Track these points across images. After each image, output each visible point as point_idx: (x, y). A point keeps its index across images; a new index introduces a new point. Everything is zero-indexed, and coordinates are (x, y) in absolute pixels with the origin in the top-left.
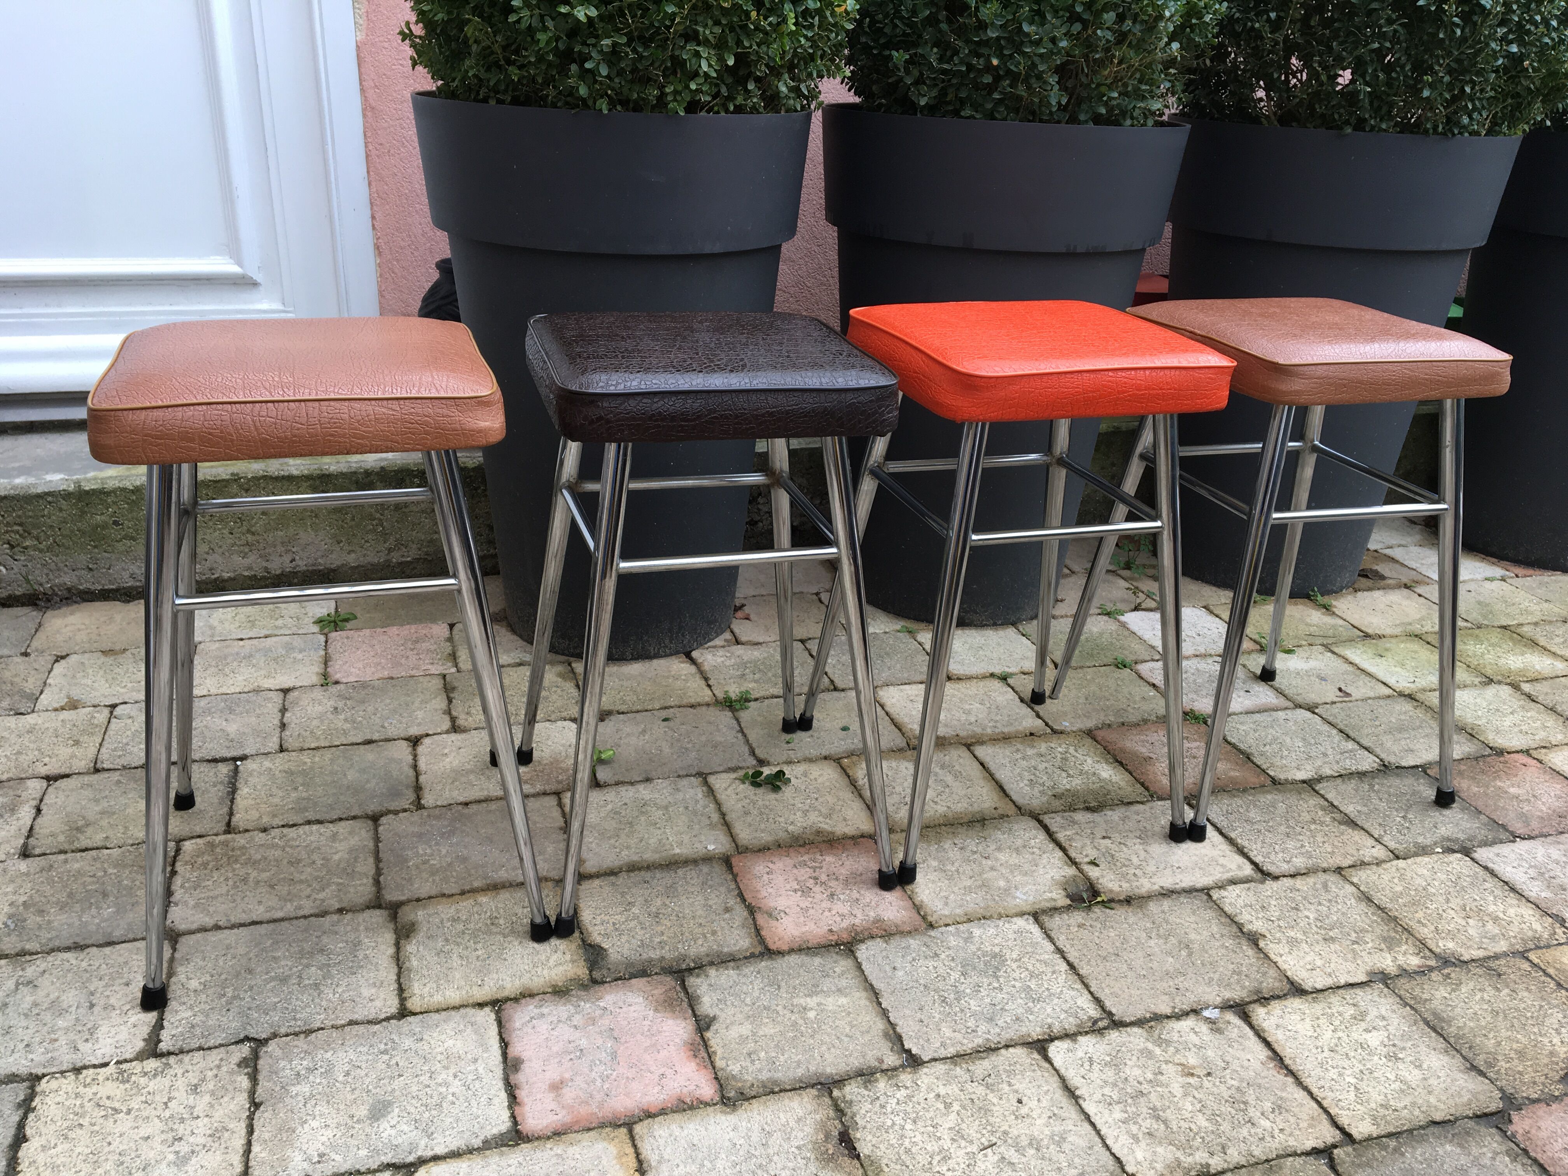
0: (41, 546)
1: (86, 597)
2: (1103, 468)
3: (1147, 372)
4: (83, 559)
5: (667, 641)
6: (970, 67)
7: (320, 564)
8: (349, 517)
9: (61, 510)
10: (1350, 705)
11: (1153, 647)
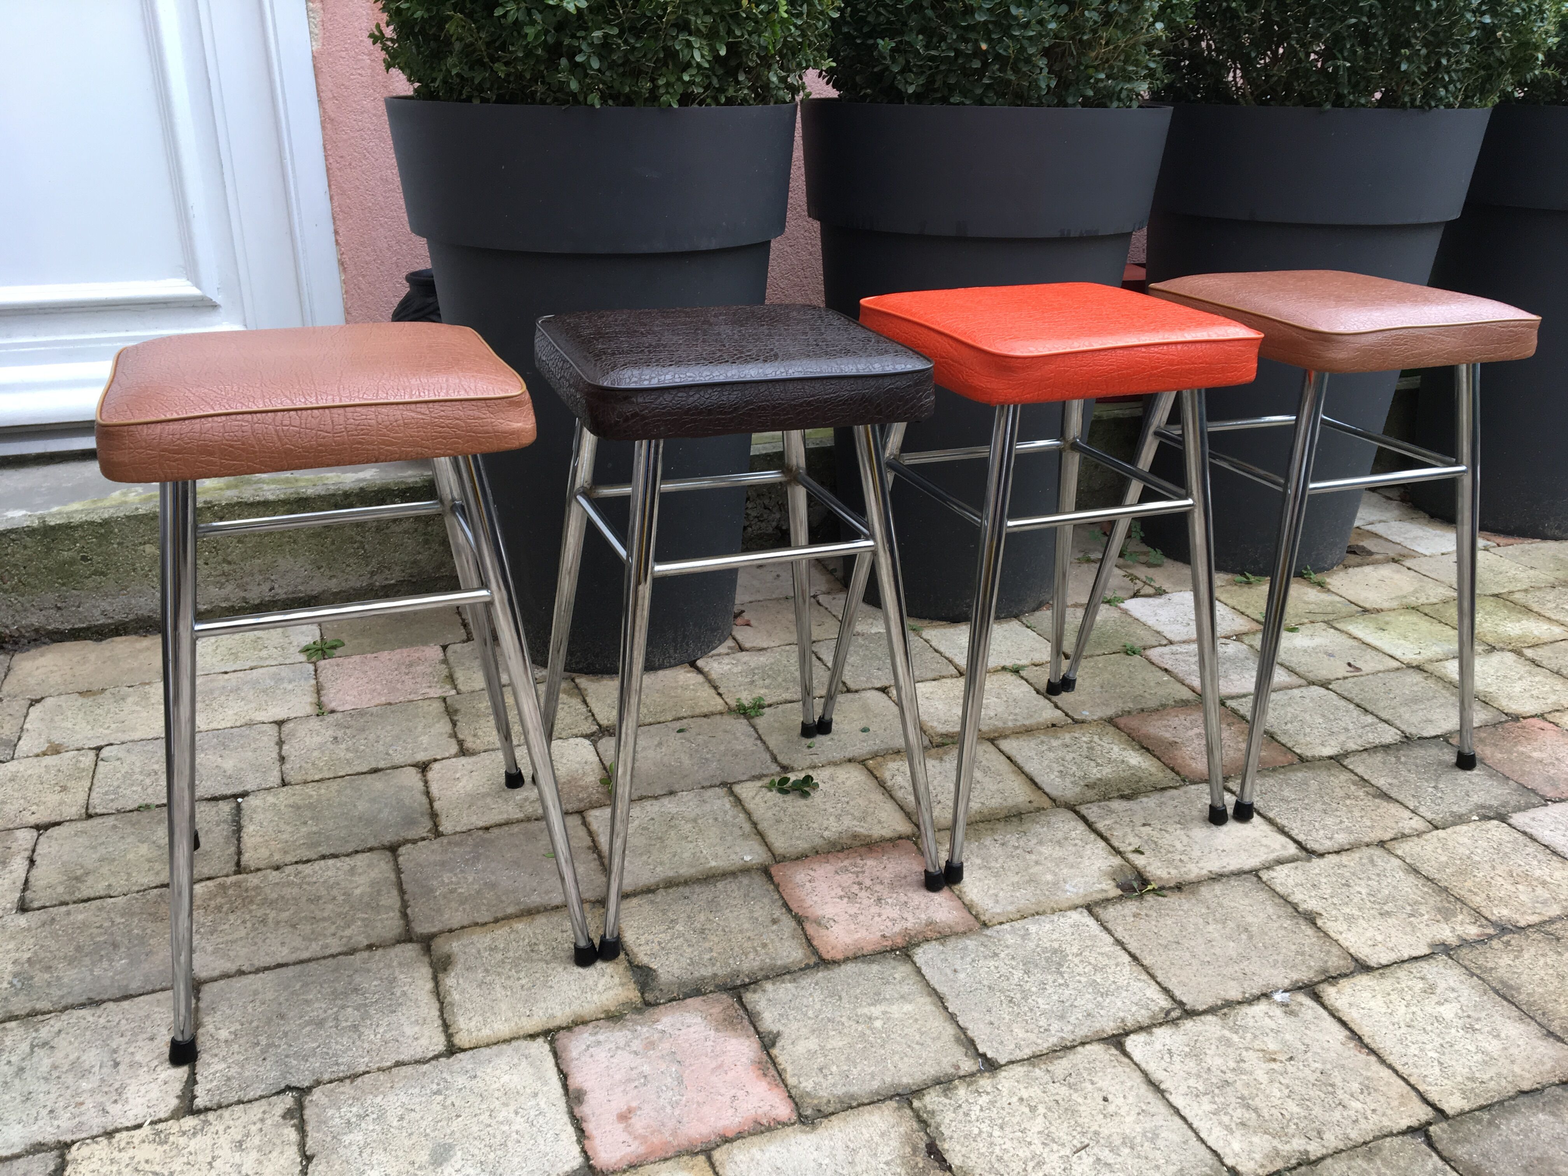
0: (6, 587)
1: (55, 637)
4: (51, 597)
5: (672, 651)
6: (958, 53)
7: (300, 591)
8: (329, 541)
9: (25, 547)
10: (1362, 679)
11: (1158, 633)
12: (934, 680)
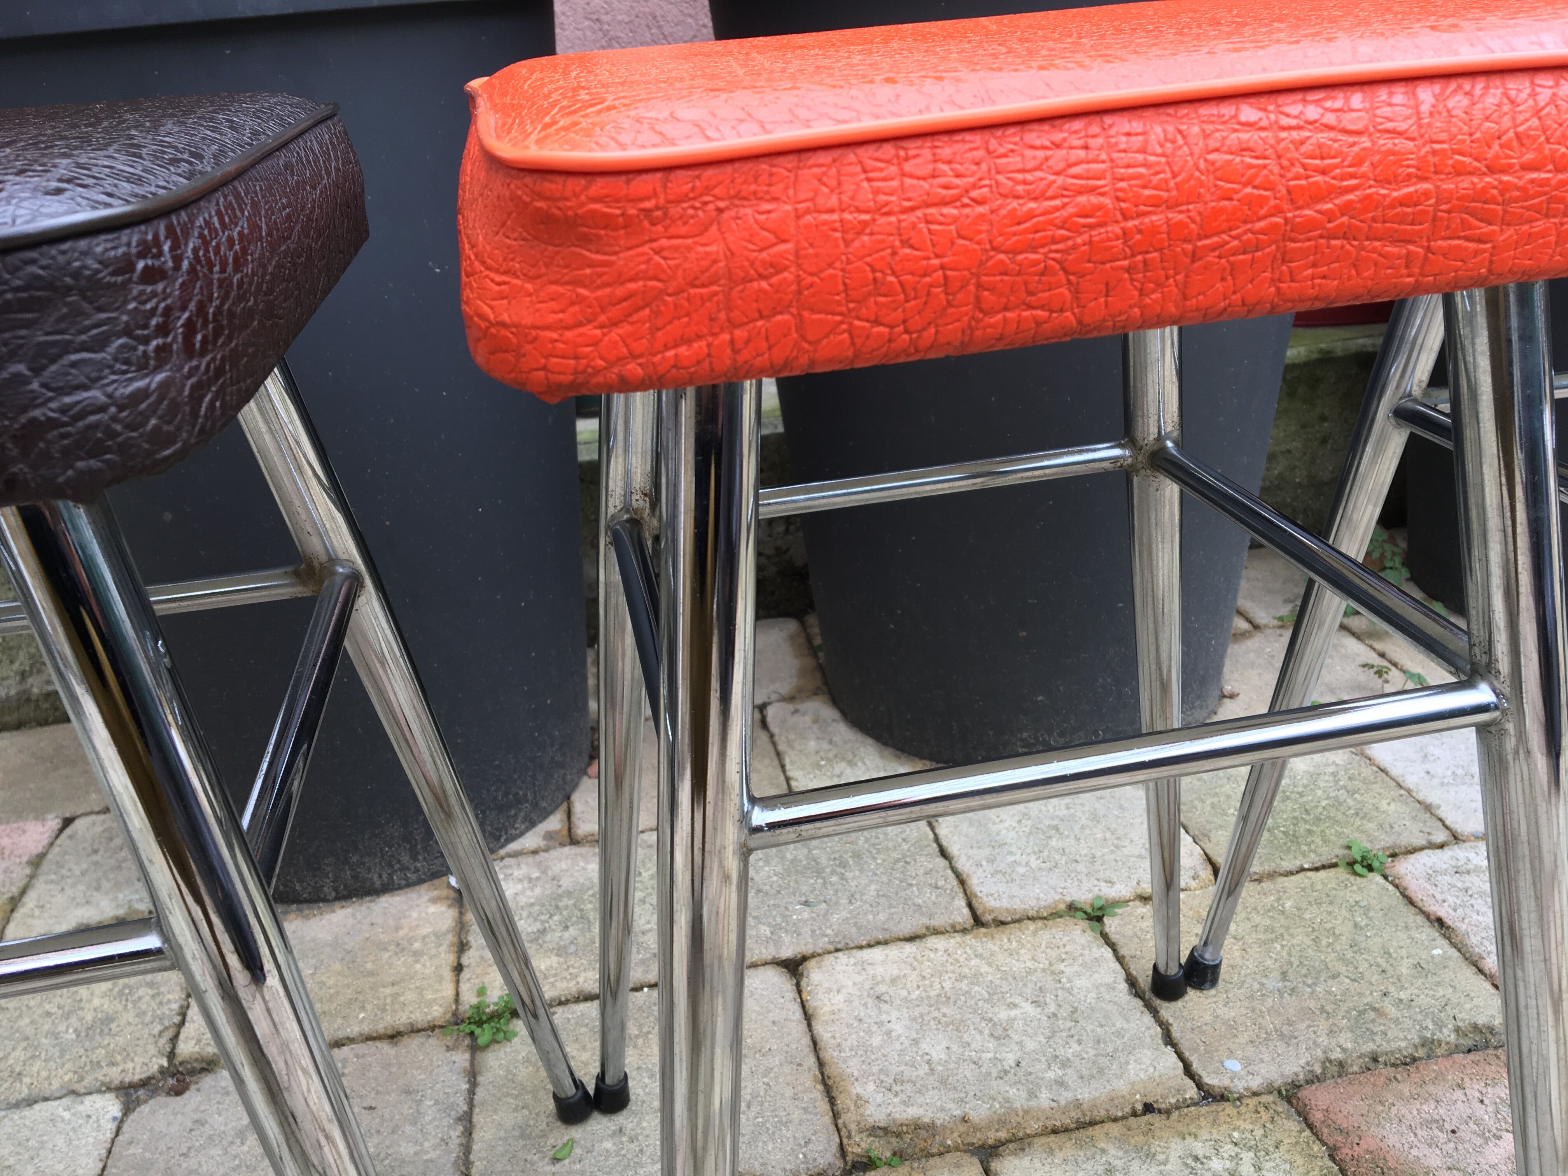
2: (1304, 427)
3: (1426, 94)
5: (406, 859)
11: (1428, 808)
12: (911, 939)
